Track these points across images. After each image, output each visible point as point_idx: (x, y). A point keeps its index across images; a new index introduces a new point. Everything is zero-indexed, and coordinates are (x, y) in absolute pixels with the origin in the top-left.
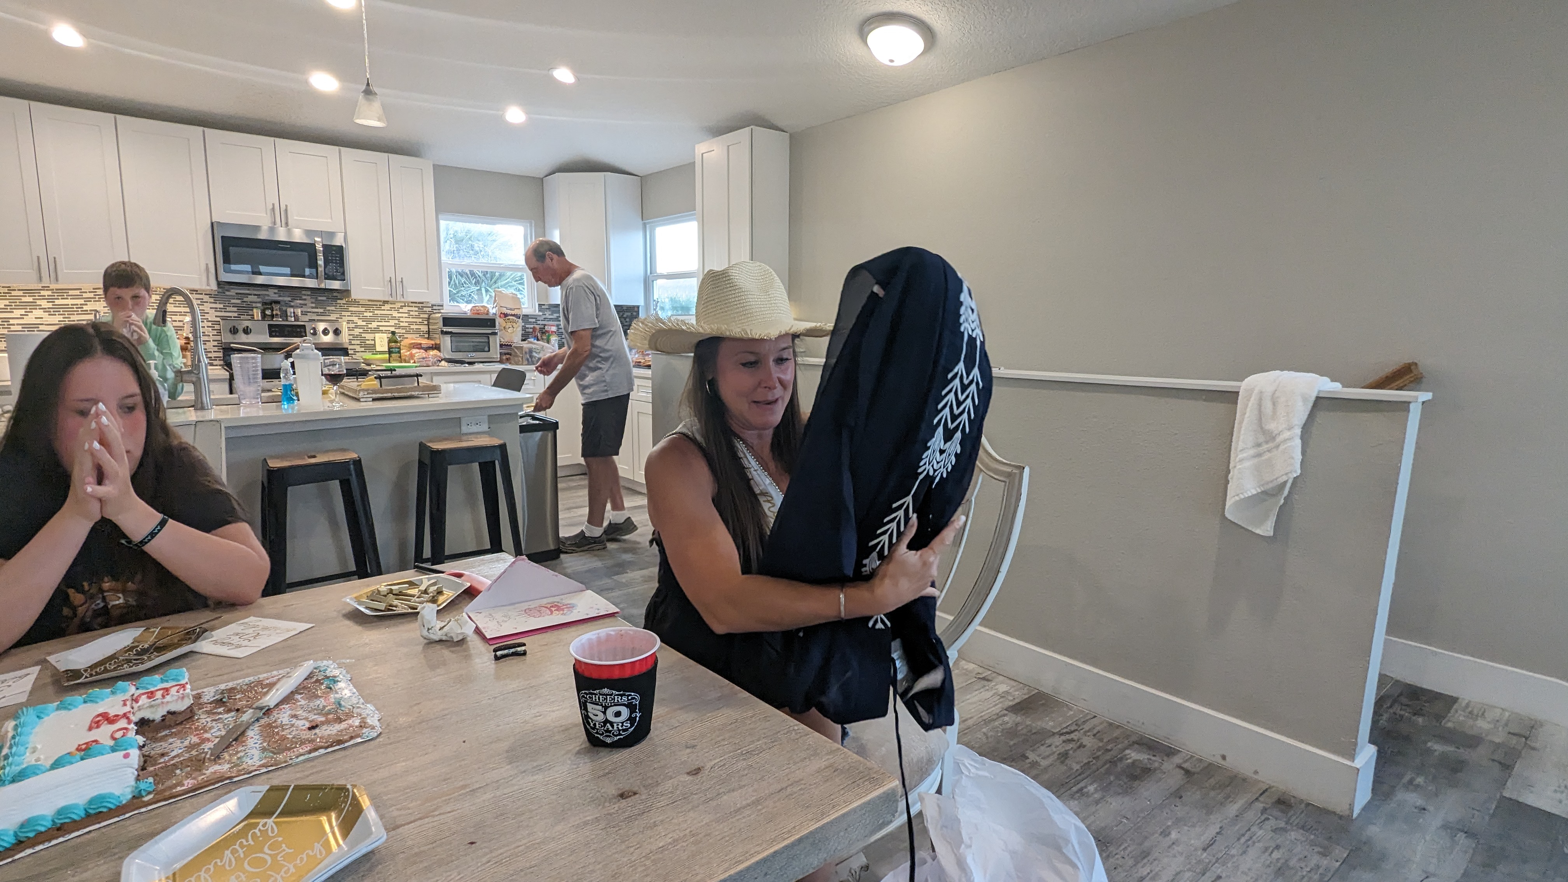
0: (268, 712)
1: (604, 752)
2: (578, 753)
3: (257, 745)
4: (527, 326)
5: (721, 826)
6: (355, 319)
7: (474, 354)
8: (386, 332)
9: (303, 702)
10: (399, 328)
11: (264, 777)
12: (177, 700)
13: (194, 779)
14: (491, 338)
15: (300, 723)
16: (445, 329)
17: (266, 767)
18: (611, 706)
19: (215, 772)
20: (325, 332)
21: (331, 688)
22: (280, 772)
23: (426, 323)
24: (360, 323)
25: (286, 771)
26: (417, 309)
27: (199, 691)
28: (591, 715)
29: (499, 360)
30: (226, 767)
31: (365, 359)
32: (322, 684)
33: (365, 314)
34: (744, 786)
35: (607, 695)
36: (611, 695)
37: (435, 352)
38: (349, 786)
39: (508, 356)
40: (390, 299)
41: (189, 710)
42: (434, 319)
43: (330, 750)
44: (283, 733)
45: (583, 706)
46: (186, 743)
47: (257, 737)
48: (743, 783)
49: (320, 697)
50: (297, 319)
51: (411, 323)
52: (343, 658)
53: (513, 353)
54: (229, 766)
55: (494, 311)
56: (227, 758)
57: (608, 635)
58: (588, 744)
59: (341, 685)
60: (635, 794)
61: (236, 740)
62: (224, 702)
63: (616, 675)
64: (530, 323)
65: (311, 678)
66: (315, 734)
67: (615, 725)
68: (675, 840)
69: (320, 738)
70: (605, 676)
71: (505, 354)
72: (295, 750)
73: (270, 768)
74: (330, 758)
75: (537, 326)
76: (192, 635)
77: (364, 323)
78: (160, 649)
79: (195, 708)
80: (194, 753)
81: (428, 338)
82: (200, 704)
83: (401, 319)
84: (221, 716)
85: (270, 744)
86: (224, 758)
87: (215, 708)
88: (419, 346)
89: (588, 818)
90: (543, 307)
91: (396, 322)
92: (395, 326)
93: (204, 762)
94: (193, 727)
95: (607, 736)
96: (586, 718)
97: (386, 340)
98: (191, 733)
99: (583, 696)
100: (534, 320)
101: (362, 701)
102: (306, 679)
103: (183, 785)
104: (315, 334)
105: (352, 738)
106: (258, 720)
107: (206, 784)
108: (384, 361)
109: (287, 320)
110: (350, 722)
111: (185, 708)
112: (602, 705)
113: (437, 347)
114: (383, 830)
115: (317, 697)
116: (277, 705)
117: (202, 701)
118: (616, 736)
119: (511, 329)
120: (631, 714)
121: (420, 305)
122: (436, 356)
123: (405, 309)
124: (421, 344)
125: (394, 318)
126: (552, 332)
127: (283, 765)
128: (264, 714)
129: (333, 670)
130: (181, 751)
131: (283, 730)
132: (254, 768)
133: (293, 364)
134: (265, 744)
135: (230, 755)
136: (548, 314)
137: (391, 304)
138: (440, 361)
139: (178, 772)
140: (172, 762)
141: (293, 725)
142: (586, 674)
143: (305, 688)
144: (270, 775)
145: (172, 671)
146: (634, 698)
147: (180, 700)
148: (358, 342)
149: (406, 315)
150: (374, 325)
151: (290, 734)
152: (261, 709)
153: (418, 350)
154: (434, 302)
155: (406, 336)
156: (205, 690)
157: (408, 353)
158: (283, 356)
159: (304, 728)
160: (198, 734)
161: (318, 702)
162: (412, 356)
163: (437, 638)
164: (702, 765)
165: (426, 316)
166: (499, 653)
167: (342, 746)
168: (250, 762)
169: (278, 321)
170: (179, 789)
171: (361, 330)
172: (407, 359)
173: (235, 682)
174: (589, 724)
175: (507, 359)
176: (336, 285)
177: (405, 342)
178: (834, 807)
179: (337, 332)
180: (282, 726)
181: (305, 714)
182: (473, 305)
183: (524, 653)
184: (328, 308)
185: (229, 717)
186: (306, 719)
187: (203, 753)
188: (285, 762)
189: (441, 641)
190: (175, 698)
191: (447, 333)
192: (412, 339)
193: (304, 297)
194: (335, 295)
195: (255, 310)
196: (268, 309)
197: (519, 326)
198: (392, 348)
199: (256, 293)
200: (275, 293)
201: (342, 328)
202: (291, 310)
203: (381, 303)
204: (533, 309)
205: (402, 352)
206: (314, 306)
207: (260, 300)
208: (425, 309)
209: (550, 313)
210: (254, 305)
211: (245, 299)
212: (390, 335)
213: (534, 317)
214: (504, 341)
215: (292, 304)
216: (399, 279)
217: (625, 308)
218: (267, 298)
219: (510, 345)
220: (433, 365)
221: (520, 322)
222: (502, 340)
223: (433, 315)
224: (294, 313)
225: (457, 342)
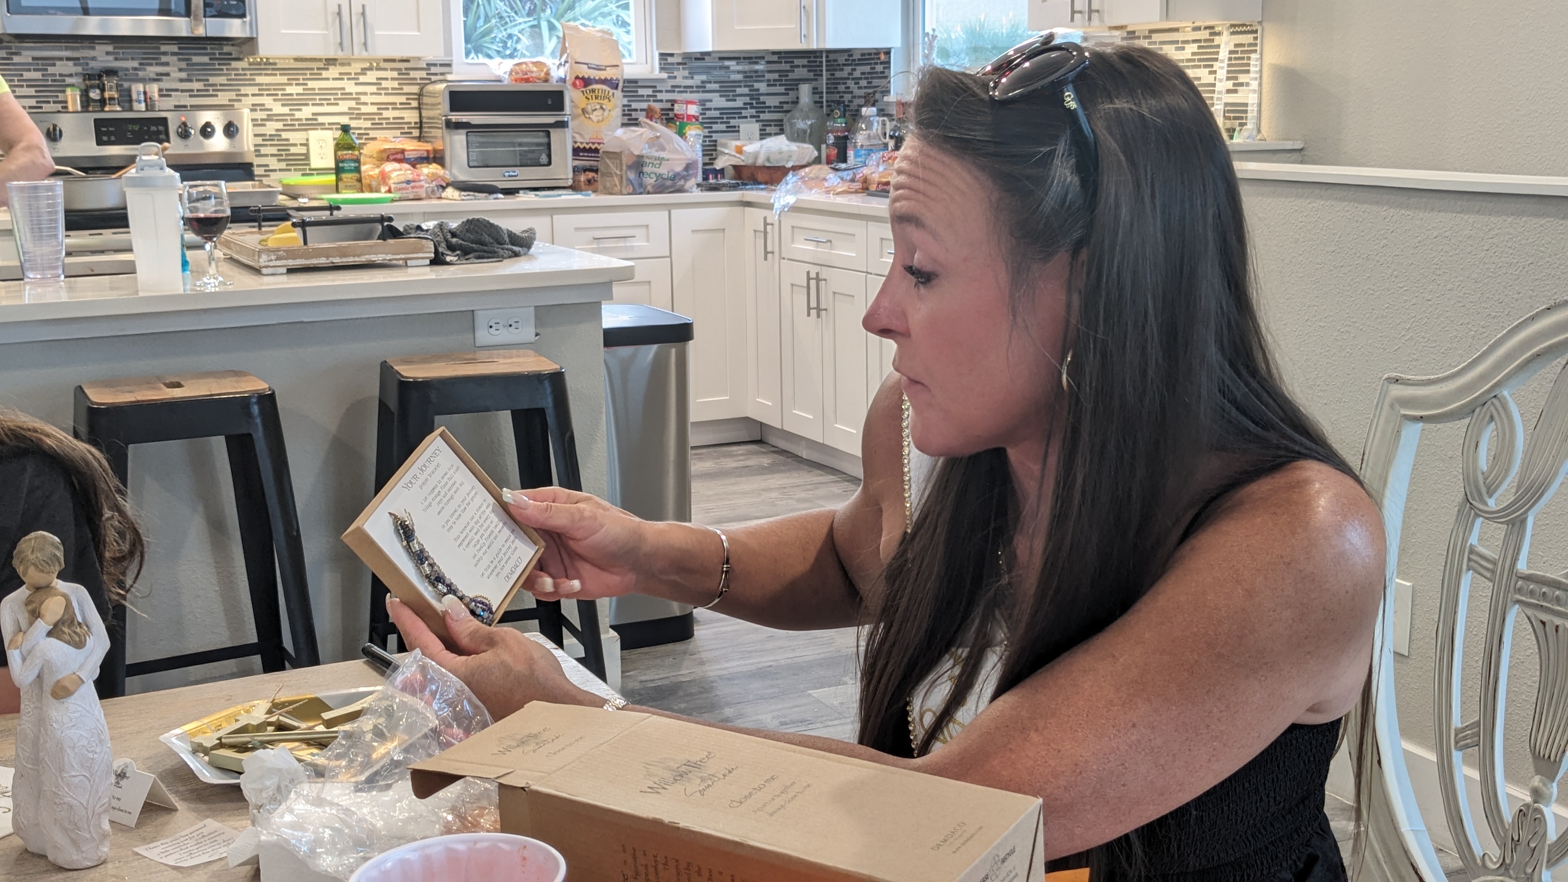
4: (634, 105)
6: (268, 101)
7: (518, 170)
8: (330, 126)
10: (358, 116)
14: (555, 134)
16: (456, 117)
20: (207, 131)
23: (415, 104)
24: (278, 109)
26: (395, 74)
29: (570, 182)
31: (286, 186)
33: (289, 90)
37: (432, 169)
39: (591, 175)
40: (339, 55)
42: (433, 95)
50: (150, 107)
51: (383, 106)
53: (602, 168)
55: (562, 73)
64: (641, 98)
71: (586, 170)
75: (657, 106)
77: (286, 110)
81: (420, 138)
83: (363, 99)
88: (398, 156)
90: (670, 60)
92: (351, 113)
97: (331, 145)
100: (649, 92)
104: (184, 134)
108: (325, 189)
109: (131, 109)
113: (437, 158)
119: (599, 111)
121: (403, 65)
122: (434, 177)
123: (371, 76)
124: (403, 151)
125: (347, 96)
126: (690, 117)
136: (681, 77)
137: (342, 64)
138: (444, 188)
148: (274, 150)
149: (373, 89)
150: (306, 112)
153: (396, 165)
154: (430, 57)
155: (372, 134)
157: (377, 171)
162: (384, 177)
165: (415, 89)
169: (114, 111)
171: (279, 125)
172: (374, 183)
175: (589, 182)
176: (234, 28)
177: (370, 149)
179: (230, 130)
182: (517, 63)
184: (213, 80)
191: (459, 126)
192: (386, 140)
193: (164, 59)
194: (227, 49)
195: (69, 91)
196: (93, 87)
197: (615, 106)
198: (343, 161)
199: (75, 54)
200: (108, 53)
201: (241, 118)
202: (140, 87)
203: (321, 65)
204: (648, 67)
205: (363, 168)
206: (183, 75)
207: (79, 69)
208: (413, 74)
209: (686, 73)
210: (69, 80)
211: (51, 70)
212: (338, 134)
213: (651, 84)
214: (583, 141)
215: (141, 74)
216: (357, 9)
217: (857, 56)
218: (92, 64)
219: (596, 151)
220: (429, 197)
221: (618, 98)
222: (579, 139)
223: (430, 88)
224: (145, 93)
225: (482, 145)
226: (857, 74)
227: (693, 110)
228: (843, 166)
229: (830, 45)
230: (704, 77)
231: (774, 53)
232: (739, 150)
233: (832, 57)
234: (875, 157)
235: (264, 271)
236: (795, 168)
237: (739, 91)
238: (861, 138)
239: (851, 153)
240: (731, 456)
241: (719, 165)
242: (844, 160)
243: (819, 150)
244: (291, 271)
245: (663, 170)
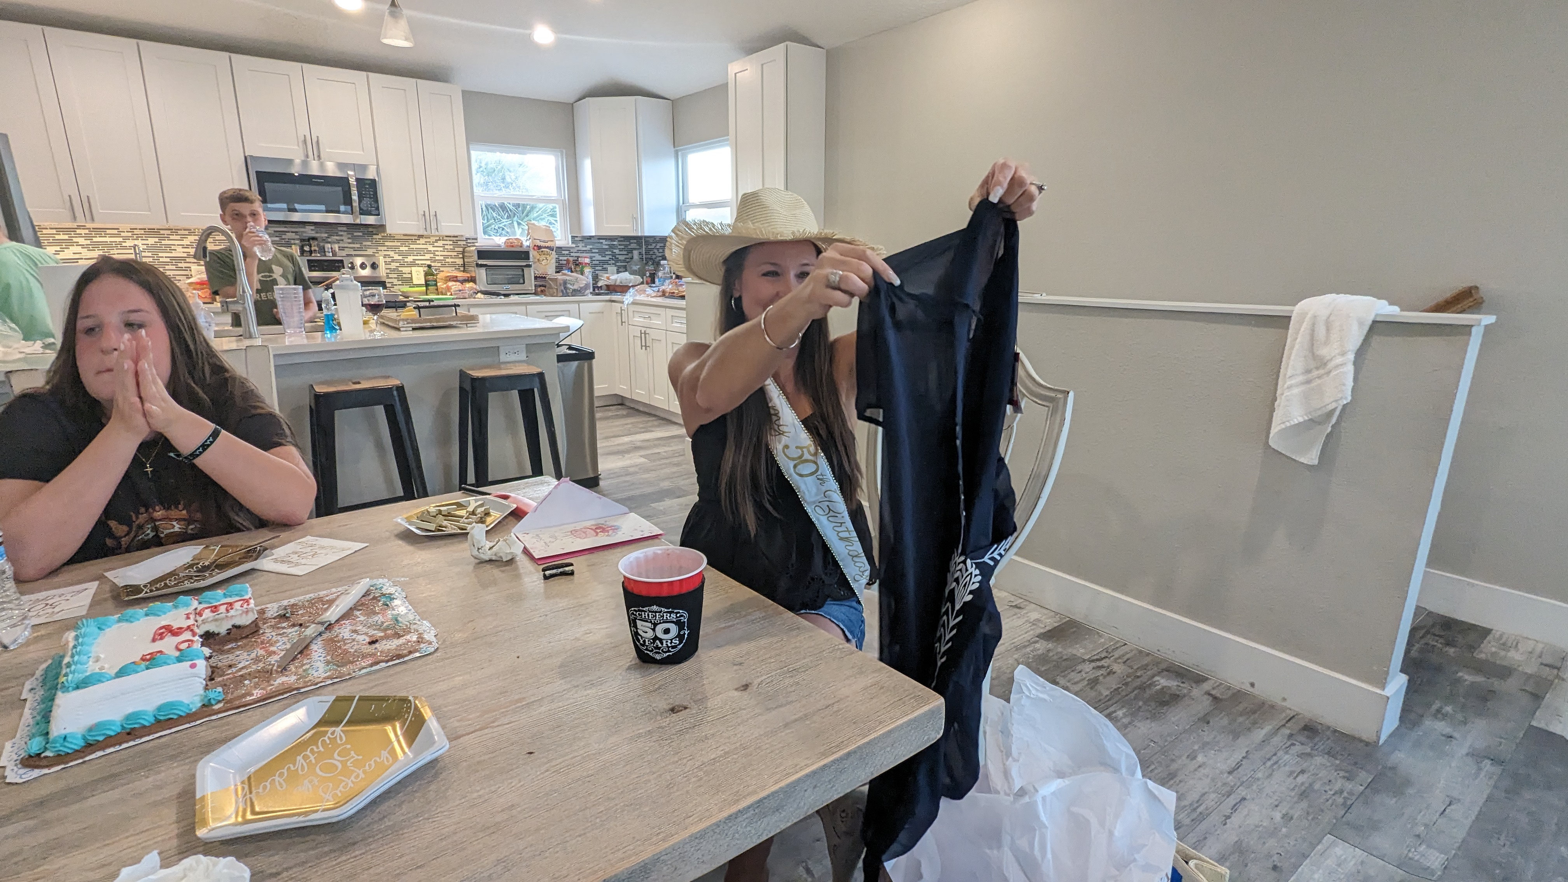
0: (330, 627)
1: (653, 668)
2: (629, 668)
3: (321, 658)
4: (561, 258)
5: (770, 740)
6: (392, 254)
7: (509, 286)
8: (422, 265)
9: (362, 618)
10: (435, 261)
11: (330, 688)
12: (241, 614)
13: (262, 689)
14: (526, 270)
15: (361, 638)
16: (481, 262)
17: (332, 678)
18: (660, 623)
19: (283, 683)
20: (363, 266)
21: (387, 605)
22: (344, 684)
23: (461, 256)
24: (396, 257)
25: (350, 683)
26: (451, 243)
27: (263, 607)
28: (640, 632)
29: (534, 291)
30: (293, 678)
31: (402, 292)
32: (379, 601)
33: (401, 249)
34: (792, 702)
35: (656, 612)
36: (660, 612)
37: (471, 284)
38: (410, 698)
39: (543, 288)
40: (425, 233)
41: (254, 625)
42: (470, 252)
43: (390, 663)
44: (345, 647)
45: (633, 623)
46: (253, 655)
47: (321, 651)
48: (790, 699)
49: (378, 613)
50: (334, 254)
51: (446, 257)
52: (398, 577)
53: (548, 285)
54: (295, 677)
55: (527, 243)
56: (294, 669)
57: (656, 555)
58: (637, 660)
59: (396, 602)
60: (686, 708)
61: (301, 652)
62: (287, 618)
63: (665, 593)
64: (564, 255)
65: (369, 595)
66: (376, 648)
67: (664, 642)
68: (726, 753)
69: (381, 652)
70: (653, 594)
71: (540, 286)
72: (358, 663)
73: (336, 680)
74: (391, 671)
75: (571, 259)
76: (254, 553)
77: (400, 258)
78: (222, 567)
79: (260, 623)
80: (261, 665)
81: (464, 271)
82: (265, 619)
83: (437, 253)
84: (285, 631)
85: (334, 656)
86: (290, 671)
87: (280, 623)
88: (455, 279)
89: (641, 731)
90: (576, 239)
91: (432, 255)
92: (431, 260)
93: (271, 674)
94: (259, 640)
95: (656, 653)
96: (636, 635)
97: (423, 274)
98: (257, 646)
99: (633, 613)
100: (567, 252)
101: (418, 617)
102: (363, 596)
103: (253, 695)
104: (352, 268)
105: (410, 652)
106: (320, 634)
107: (274, 694)
108: (421, 293)
109: (325, 256)
110: (408, 637)
111: (250, 622)
112: (651, 622)
113: (473, 280)
114: (445, 738)
115: (375, 613)
116: (337, 621)
117: (266, 616)
118: (666, 652)
119: (545, 261)
120: (679, 631)
121: (455, 239)
122: (472, 288)
123: (440, 243)
124: (457, 277)
125: (429, 252)
126: (586, 263)
127: (348, 677)
128: (326, 629)
129: (389, 588)
130: (248, 663)
131: (345, 644)
132: (320, 680)
133: (333, 295)
134: (329, 658)
135: (296, 667)
136: (581, 246)
137: (426, 238)
138: (477, 294)
139: (247, 682)
140: (240, 673)
141: (354, 640)
142: (636, 591)
143: (362, 604)
144: (336, 686)
145: (236, 587)
146: (681, 616)
147: (244, 615)
148: (395, 276)
149: (441, 249)
150: (410, 259)
151: (351, 648)
152: (322, 623)
153: (454, 283)
154: (468, 236)
155: (441, 269)
156: (268, 606)
157: (445, 286)
158: (323, 289)
159: (364, 642)
160: (264, 648)
161: (377, 618)
162: (449, 289)
163: (488, 559)
164: (750, 681)
165: (461, 249)
166: (548, 573)
167: (402, 660)
168: (316, 674)
169: (317, 256)
170: (248, 698)
171: (398, 264)
172: (444, 291)
173: (296, 599)
174: (639, 641)
175: (543, 291)
176: (370, 220)
177: (441, 276)
178: (880, 723)
179: (374, 266)
180: (343, 640)
181: (365, 630)
182: (507, 238)
183: (572, 573)
184: (364, 243)
185: (293, 632)
186: (366, 634)
187: (269, 665)
188: (349, 674)
189: (491, 561)
190: (240, 612)
191: (482, 266)
192: (448, 272)
193: (341, 233)
194: (370, 230)
195: (293, 246)
196: (306, 245)
197: (552, 258)
198: (429, 281)
199: (294, 230)
200: (312, 230)
201: (379, 262)
202: (329, 246)
203: (416, 238)
204: (566, 242)
205: (438, 284)
206: (350, 241)
207: (298, 237)
208: (459, 243)
209: (583, 245)
210: (292, 242)
211: (284, 237)
212: (426, 269)
213: (568, 249)
214: (538, 273)
215: (329, 240)
216: (432, 213)
217: (658, 239)
218: (305, 235)
219: (545, 278)
220: (469, 298)
221: (554, 255)
222: (537, 272)
223: (468, 249)
224: (332, 248)
225: (493, 274)
226: (658, 247)
227: (587, 261)
228: (654, 285)
229: (646, 234)
230: (591, 247)
231: (622, 237)
232: (608, 278)
233: (648, 239)
234: (667, 281)
235: (402, 329)
236: (633, 286)
237: (607, 253)
238: (660, 274)
239: (657, 280)
240: (609, 410)
241: (600, 284)
242: (654, 283)
243: (643, 278)
244: (414, 329)
245: (576, 287)
